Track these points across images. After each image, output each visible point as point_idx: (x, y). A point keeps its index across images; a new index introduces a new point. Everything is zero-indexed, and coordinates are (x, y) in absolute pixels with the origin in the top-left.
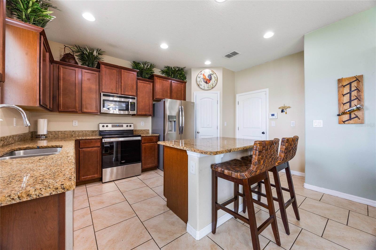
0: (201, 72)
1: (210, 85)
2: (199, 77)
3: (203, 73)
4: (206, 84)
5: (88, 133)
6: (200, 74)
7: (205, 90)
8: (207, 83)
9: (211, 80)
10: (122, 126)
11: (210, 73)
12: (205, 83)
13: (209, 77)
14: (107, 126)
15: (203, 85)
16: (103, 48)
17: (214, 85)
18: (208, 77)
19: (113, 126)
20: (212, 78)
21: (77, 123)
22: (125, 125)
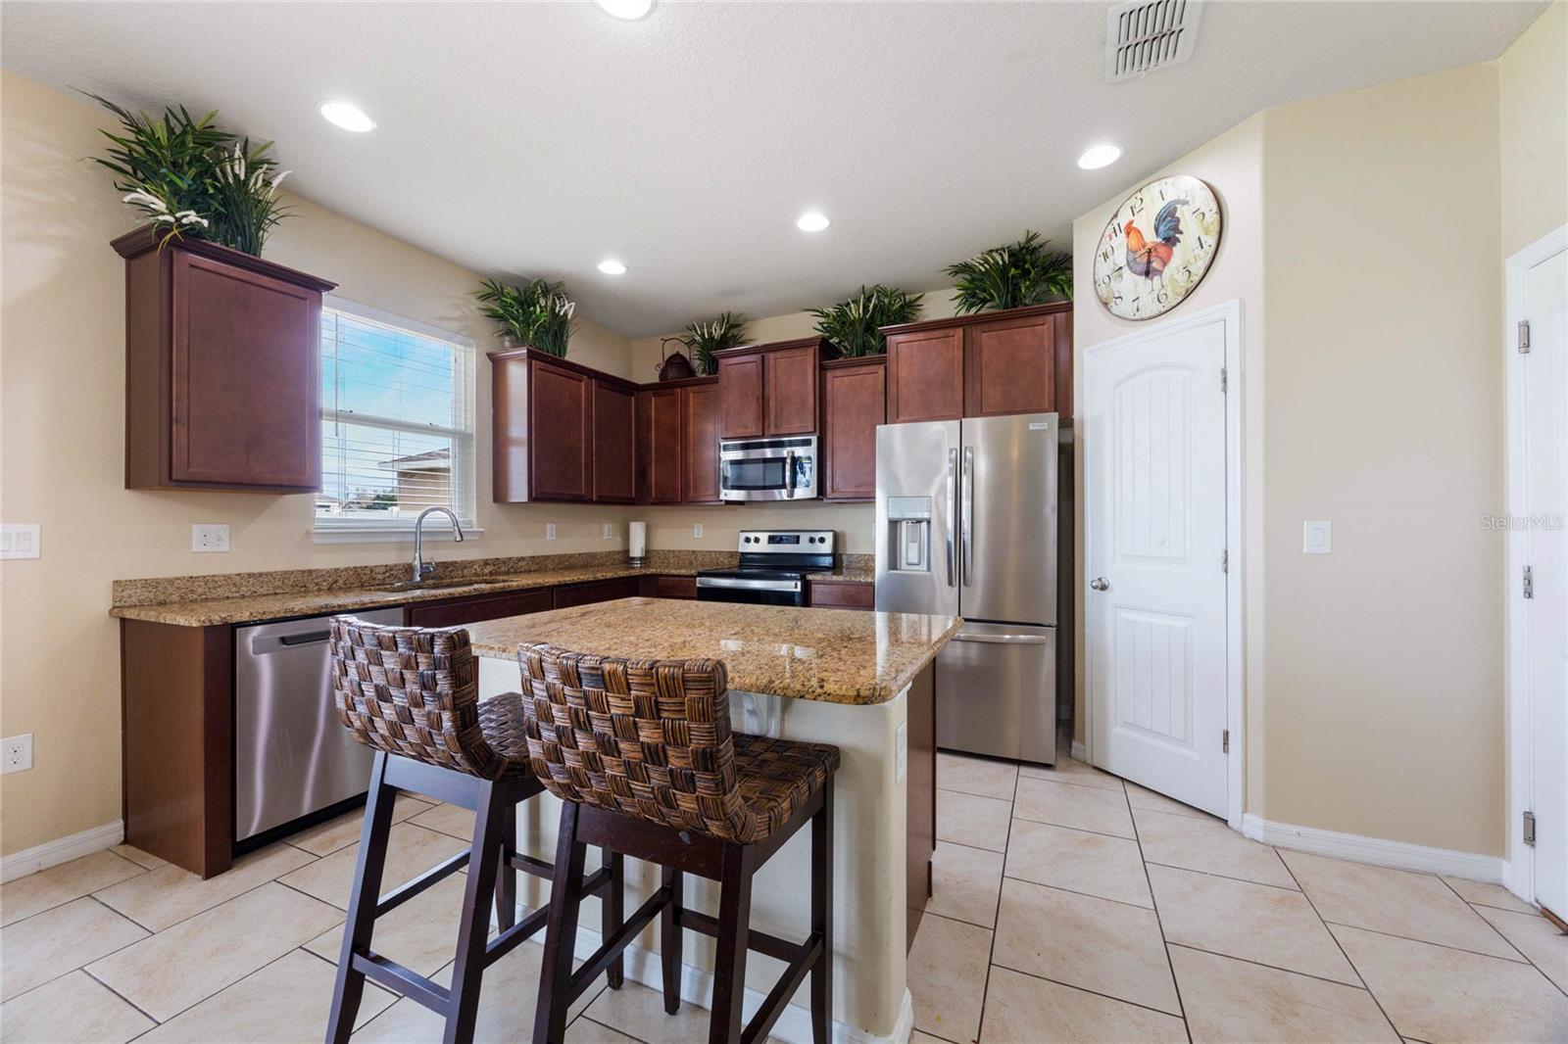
0: (1116, 216)
1: (1173, 280)
2: (1106, 256)
3: (1124, 219)
4: (1149, 281)
5: (721, 559)
6: (1107, 233)
7: (1142, 320)
8: (1155, 270)
9: (1178, 240)
10: (797, 540)
11: (1164, 203)
12: (1140, 274)
13: (1162, 229)
14: (757, 540)
15: (1128, 296)
16: (734, 306)
17: (1198, 269)
18: (1157, 230)
19: (772, 540)
20: (1181, 227)
21: (701, 529)
22: (804, 537)
